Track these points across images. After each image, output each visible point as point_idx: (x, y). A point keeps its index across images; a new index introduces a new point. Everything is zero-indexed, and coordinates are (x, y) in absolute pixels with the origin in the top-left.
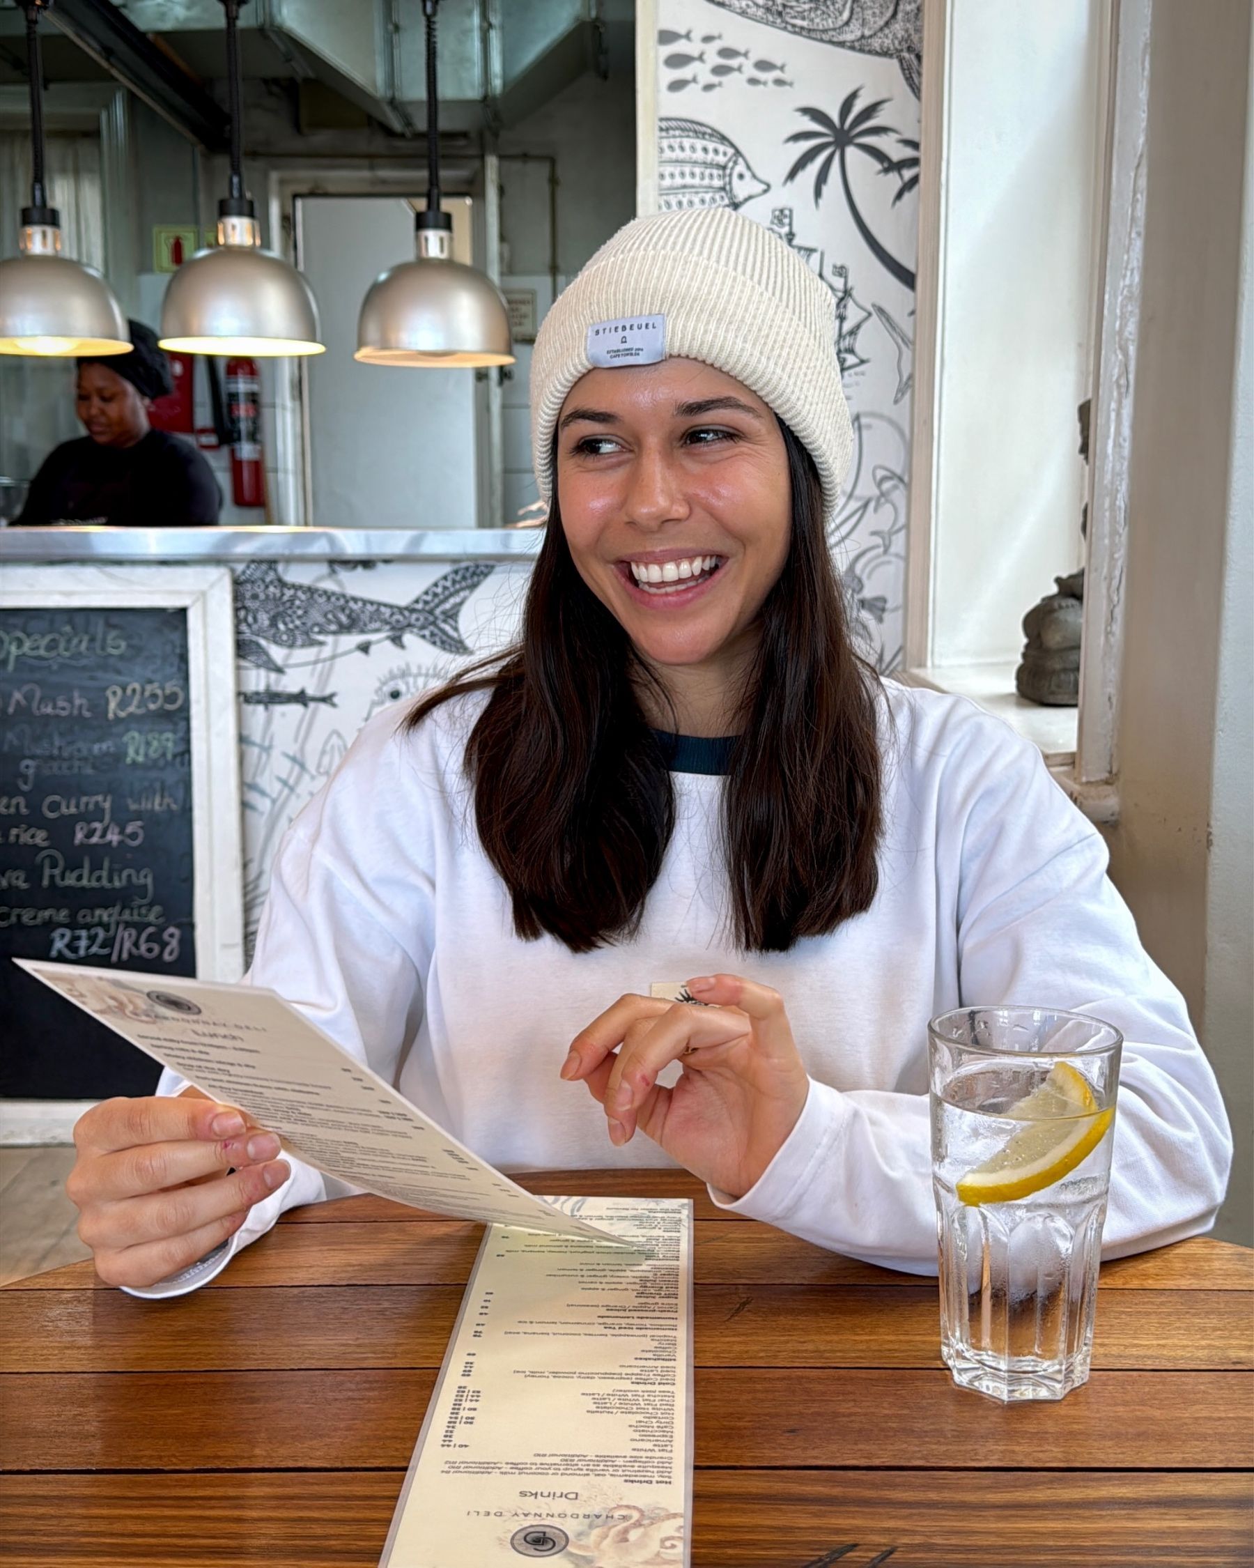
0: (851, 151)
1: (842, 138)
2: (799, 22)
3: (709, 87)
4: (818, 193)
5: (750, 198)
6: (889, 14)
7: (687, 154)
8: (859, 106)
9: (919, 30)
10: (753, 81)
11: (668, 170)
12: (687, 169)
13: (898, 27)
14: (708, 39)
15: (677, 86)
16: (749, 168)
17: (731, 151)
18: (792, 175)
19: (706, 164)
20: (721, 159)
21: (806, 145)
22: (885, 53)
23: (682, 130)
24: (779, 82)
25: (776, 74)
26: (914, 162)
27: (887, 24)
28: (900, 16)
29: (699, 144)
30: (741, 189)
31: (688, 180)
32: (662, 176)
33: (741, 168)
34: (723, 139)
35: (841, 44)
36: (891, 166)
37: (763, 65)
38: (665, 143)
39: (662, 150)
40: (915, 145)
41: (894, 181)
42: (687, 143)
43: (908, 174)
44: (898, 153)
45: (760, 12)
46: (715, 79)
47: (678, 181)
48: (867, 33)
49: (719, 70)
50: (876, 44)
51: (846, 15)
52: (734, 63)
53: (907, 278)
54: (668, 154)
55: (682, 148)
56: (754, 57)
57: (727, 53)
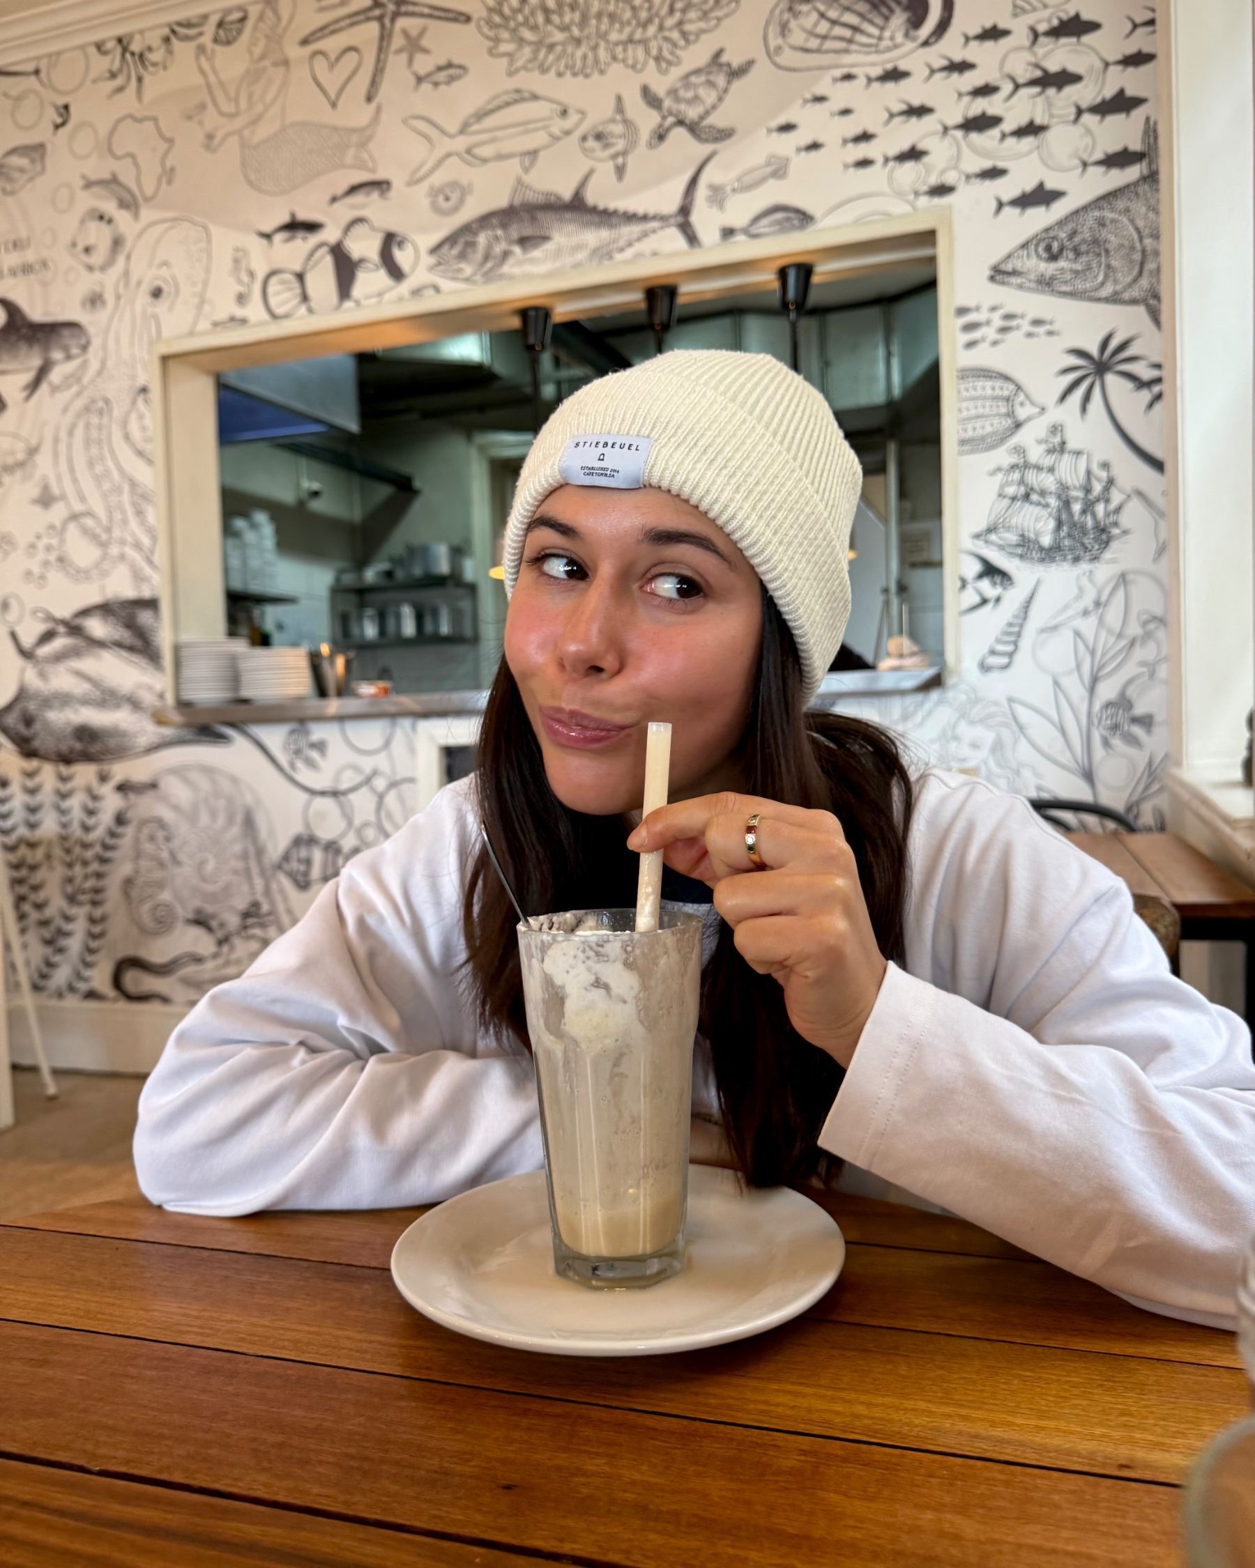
0: (1110, 378)
1: (1101, 368)
2: (1064, 288)
3: (995, 343)
4: (1084, 409)
5: (1029, 419)
6: (1135, 272)
7: (979, 392)
8: (1114, 344)
9: (1159, 282)
10: (1030, 335)
11: (965, 405)
12: (979, 403)
13: (1144, 282)
14: (994, 309)
15: (971, 345)
16: (1027, 396)
17: (1012, 387)
18: (1063, 397)
19: (994, 398)
20: (1006, 393)
21: (1072, 377)
22: (1134, 302)
23: (974, 376)
24: (1050, 333)
25: (1047, 327)
26: (1158, 380)
27: (1135, 280)
28: (1146, 273)
29: (989, 384)
30: (1022, 413)
31: (981, 411)
32: (960, 411)
33: (1021, 397)
34: (1007, 378)
35: (1099, 300)
36: (1141, 384)
37: (1037, 322)
38: (962, 387)
39: (959, 392)
40: (1158, 366)
41: (1146, 395)
42: (980, 384)
43: (1156, 389)
44: (1146, 373)
45: (1033, 285)
46: (998, 337)
47: (973, 412)
48: (1119, 288)
49: (1004, 330)
50: (1126, 296)
51: (1101, 278)
52: (1014, 323)
53: (1158, 465)
54: (965, 394)
55: (975, 389)
56: (1030, 317)
57: (1009, 317)
